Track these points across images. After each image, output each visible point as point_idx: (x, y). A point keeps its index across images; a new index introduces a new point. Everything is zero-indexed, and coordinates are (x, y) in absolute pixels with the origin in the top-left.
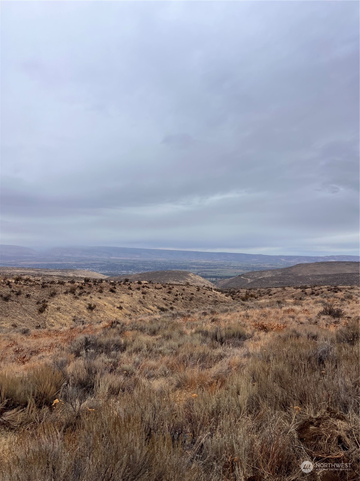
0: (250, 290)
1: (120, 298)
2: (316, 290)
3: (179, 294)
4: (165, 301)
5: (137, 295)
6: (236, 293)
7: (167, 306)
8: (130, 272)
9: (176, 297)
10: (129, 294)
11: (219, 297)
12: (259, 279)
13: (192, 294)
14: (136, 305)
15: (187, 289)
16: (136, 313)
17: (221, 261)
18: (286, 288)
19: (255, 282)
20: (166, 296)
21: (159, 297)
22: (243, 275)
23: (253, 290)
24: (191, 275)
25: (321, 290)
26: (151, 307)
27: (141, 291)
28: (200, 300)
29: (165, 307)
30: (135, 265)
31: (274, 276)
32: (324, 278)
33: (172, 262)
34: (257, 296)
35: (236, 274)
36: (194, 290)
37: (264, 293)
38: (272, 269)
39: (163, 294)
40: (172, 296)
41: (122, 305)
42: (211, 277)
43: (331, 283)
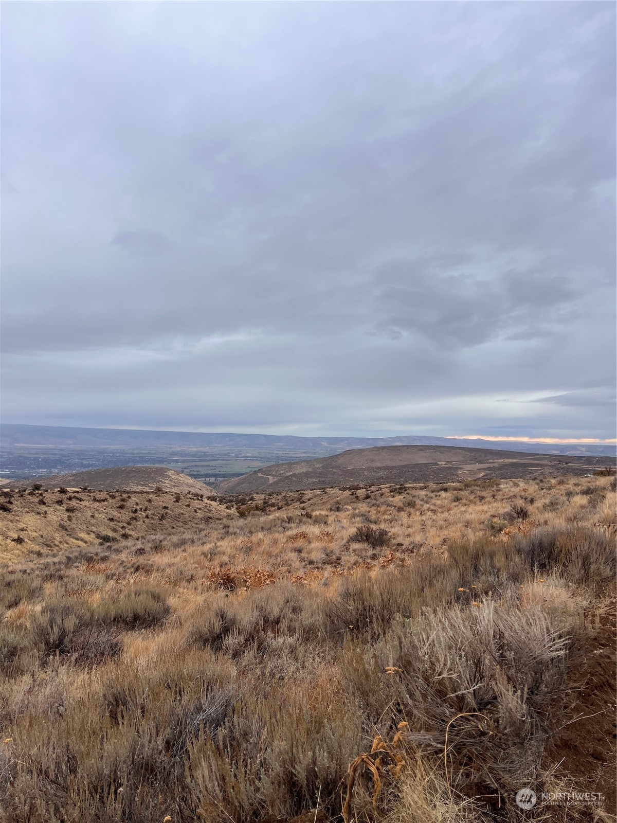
0: (270, 495)
1: (20, 521)
2: (372, 492)
3: (141, 509)
4: (112, 524)
5: (56, 514)
6: (248, 501)
7: (115, 532)
8: (55, 472)
9: (133, 515)
10: (39, 513)
11: (214, 510)
12: (287, 477)
13: (166, 508)
14: (53, 533)
15: (156, 500)
16: (53, 549)
17: (225, 448)
18: (328, 490)
19: (279, 481)
20: (115, 514)
21: (101, 516)
22: (260, 471)
23: (275, 496)
24: (170, 474)
25: (380, 491)
26: (83, 535)
27: (66, 507)
28: (179, 518)
29: (110, 534)
30: (64, 458)
31: (310, 470)
32: (386, 473)
33: (136, 452)
34: (282, 505)
35: (249, 469)
36: (168, 500)
37: (293, 500)
38: (308, 459)
39: (109, 510)
40: (127, 513)
41: (22, 535)
42: (207, 476)
43: (397, 480)
